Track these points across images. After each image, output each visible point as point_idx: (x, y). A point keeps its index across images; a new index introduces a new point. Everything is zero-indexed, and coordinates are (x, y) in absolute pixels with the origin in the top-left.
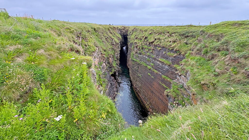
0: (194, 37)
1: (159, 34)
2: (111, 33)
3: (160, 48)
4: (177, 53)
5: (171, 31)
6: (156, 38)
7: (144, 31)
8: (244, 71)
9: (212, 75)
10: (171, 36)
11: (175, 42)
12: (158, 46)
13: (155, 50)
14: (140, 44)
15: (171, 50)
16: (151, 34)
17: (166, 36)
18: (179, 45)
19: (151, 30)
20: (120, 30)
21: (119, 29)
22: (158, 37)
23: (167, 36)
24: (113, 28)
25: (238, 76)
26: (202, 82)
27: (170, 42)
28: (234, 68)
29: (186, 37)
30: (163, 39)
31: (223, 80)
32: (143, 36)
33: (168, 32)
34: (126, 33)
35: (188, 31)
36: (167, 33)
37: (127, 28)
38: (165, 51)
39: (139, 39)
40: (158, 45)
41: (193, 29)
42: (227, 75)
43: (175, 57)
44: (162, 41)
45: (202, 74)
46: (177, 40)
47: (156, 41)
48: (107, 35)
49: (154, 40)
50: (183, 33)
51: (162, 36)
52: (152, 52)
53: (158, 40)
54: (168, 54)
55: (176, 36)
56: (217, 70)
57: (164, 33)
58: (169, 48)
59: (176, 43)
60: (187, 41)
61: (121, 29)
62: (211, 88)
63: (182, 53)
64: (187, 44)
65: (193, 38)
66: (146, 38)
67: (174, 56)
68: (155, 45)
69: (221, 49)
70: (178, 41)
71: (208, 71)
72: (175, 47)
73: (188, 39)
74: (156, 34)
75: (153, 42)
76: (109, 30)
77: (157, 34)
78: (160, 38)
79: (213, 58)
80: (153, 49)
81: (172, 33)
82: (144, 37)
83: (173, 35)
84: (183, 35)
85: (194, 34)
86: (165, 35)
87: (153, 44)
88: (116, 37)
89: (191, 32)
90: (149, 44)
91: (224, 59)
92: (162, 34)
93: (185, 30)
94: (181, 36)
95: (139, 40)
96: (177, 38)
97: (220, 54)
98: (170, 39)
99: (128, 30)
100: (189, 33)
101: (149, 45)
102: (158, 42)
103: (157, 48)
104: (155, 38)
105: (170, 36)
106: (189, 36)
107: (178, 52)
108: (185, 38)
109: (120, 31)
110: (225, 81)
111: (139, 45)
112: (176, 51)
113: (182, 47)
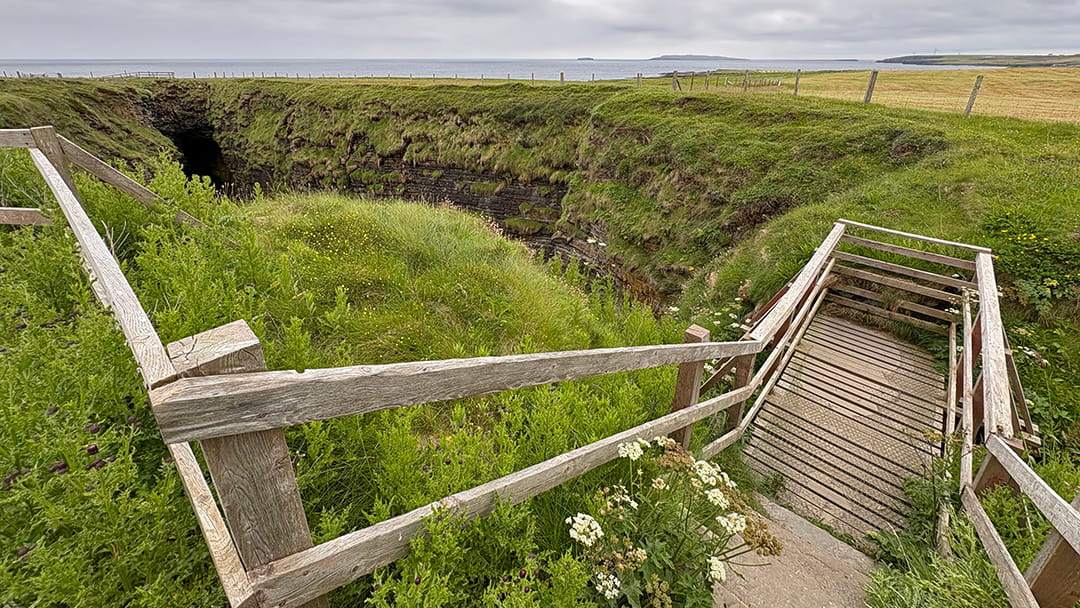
0: (541, 122)
1: (416, 119)
2: (103, 129)
3: (436, 174)
4: (503, 179)
5: (464, 106)
6: (407, 133)
7: (335, 108)
8: (705, 195)
9: (659, 216)
10: (466, 122)
11: (487, 143)
12: (427, 164)
13: (418, 181)
14: (330, 168)
15: (483, 173)
16: (377, 120)
17: (451, 125)
18: (505, 151)
19: (373, 103)
20: (146, 102)
21: (143, 99)
22: (418, 130)
23: (454, 123)
24: (100, 97)
25: (701, 206)
26: (646, 237)
27: (472, 145)
28: (692, 194)
29: (517, 124)
30: (439, 136)
31: (679, 220)
32: (340, 130)
33: (451, 111)
34: (192, 117)
35: (517, 104)
36: (448, 113)
37: (193, 94)
38: (461, 179)
39: (319, 145)
40: (427, 160)
41: (530, 99)
42: (684, 210)
43: (499, 194)
44: (440, 143)
45: (637, 220)
46: (493, 136)
47: (415, 146)
48: (88, 142)
49: (402, 143)
50: (507, 112)
51: (434, 127)
52: (406, 191)
53: (421, 144)
54: (474, 186)
55: (486, 123)
56: (665, 203)
57: (435, 114)
58: (473, 165)
59: (492, 147)
60: (525, 136)
61: (153, 96)
62: (665, 241)
63: (520, 178)
64: (526, 146)
65: (538, 125)
66: (357, 138)
67: (498, 189)
68: (412, 162)
69: (656, 161)
70: (497, 138)
71: (649, 210)
72: (495, 160)
73: (525, 130)
74: (404, 118)
75: (400, 153)
76: (82, 112)
77: (408, 121)
78: (428, 135)
79: (643, 181)
80: (408, 182)
81: (470, 115)
82: (348, 136)
83: (475, 119)
84: (508, 118)
85: (539, 113)
86: (446, 121)
87: (404, 159)
88: (144, 150)
89: (529, 109)
90: (382, 163)
91: (669, 180)
92: (429, 117)
93: (510, 103)
94: (501, 121)
95: (318, 153)
96: (495, 131)
97: (655, 170)
98: (467, 136)
99: (205, 101)
100: (523, 113)
101: (380, 168)
102: (421, 150)
103: (425, 173)
104: (403, 135)
105: (464, 125)
106: (526, 119)
107: (508, 174)
108: (515, 128)
109: (149, 113)
110: (685, 220)
111: (325, 173)
112: (500, 175)
113: (515, 157)
